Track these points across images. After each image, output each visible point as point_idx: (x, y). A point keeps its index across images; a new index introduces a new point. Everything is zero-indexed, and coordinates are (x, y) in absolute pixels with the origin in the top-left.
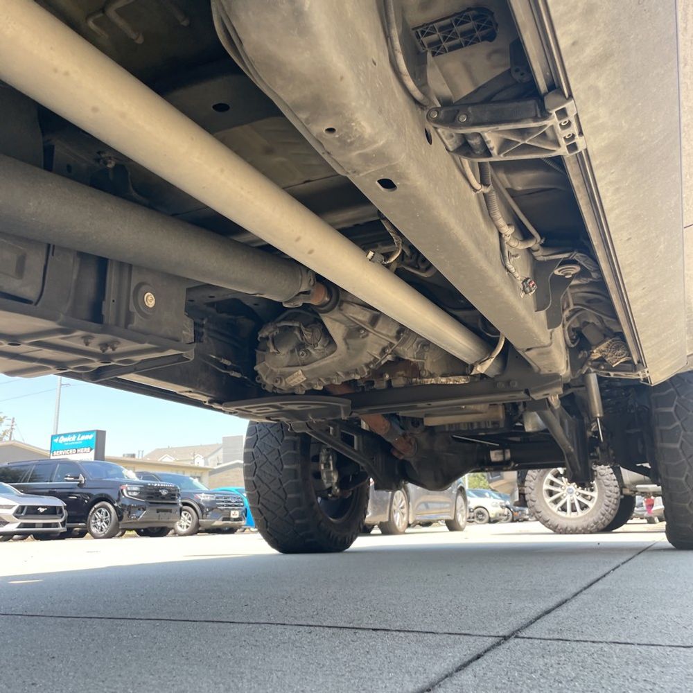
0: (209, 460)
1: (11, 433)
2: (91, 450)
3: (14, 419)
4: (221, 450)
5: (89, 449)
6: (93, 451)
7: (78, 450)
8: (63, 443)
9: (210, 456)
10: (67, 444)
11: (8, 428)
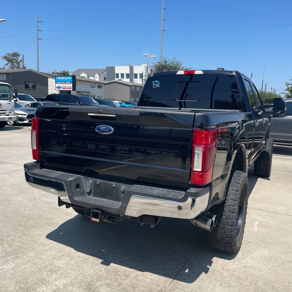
0: (101, 75)
1: (23, 61)
3: (23, 55)
4: (106, 72)
5: (70, 83)
7: (66, 83)
9: (101, 74)
10: (61, 80)
11: (22, 59)
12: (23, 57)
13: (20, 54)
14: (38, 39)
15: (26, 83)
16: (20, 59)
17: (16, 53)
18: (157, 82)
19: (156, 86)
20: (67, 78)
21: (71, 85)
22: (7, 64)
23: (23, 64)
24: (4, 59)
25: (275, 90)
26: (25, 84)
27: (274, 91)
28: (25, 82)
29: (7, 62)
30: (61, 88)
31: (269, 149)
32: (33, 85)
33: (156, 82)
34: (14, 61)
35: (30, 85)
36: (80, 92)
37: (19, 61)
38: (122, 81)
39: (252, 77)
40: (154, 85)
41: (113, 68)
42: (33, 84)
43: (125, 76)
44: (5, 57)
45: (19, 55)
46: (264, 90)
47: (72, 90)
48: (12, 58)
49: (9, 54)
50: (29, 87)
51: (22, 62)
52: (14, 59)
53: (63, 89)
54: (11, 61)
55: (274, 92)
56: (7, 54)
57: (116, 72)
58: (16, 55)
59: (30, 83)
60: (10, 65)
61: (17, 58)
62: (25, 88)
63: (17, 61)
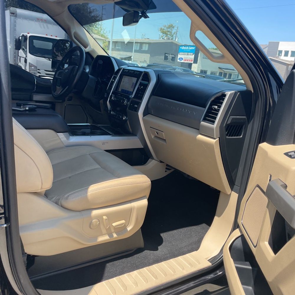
2: (193, 54)
3: (178, 27)
5: (192, 53)
6: (194, 55)
7: (189, 54)
8: (183, 49)
10: (185, 50)
12: (178, 28)
13: (175, 26)
15: (166, 55)
16: (174, 31)
17: (172, 25)
20: (190, 49)
21: (193, 57)
23: (176, 36)
24: (160, 31)
28: (165, 54)
29: (161, 34)
30: (182, 59)
32: (172, 57)
34: (169, 33)
35: (170, 57)
36: (223, 69)
37: (173, 33)
38: (280, 59)
41: (277, 44)
43: (290, 54)
44: (161, 29)
45: (173, 27)
47: (192, 62)
48: (167, 30)
49: (165, 26)
50: (169, 59)
51: (176, 34)
52: (168, 32)
53: (185, 61)
54: (165, 34)
56: (164, 26)
57: (280, 49)
59: (169, 55)
61: (171, 30)
62: (164, 60)
63: (171, 33)
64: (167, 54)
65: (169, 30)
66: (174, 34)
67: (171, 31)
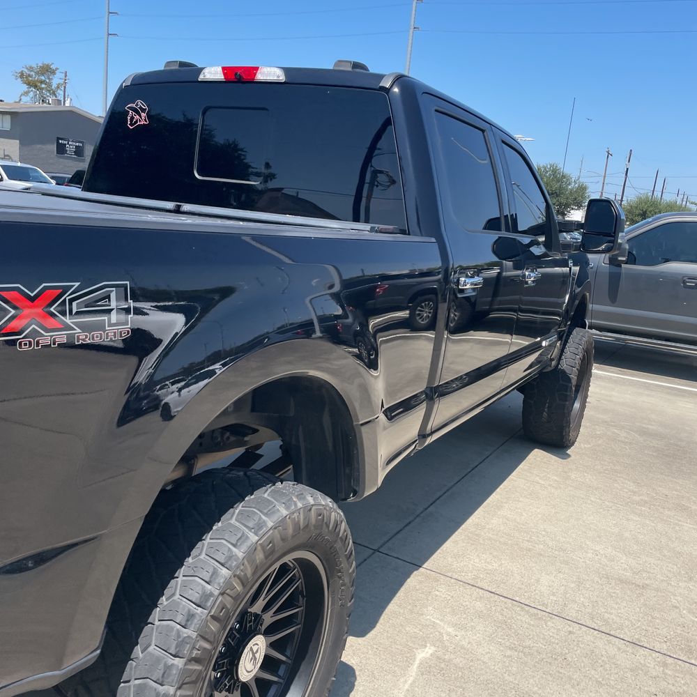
1: (65, 87)
3: (66, 72)
11: (62, 81)
12: (66, 76)
13: (57, 69)
14: (109, 34)
15: (60, 141)
16: (56, 81)
17: (48, 65)
18: (141, 108)
19: (136, 122)
22: (26, 93)
23: (64, 94)
24: (19, 80)
25: (686, 197)
26: (58, 142)
27: (685, 200)
28: (58, 139)
29: (25, 88)
31: (571, 362)
32: (76, 146)
33: (137, 105)
34: (43, 86)
35: (71, 147)
37: (56, 86)
39: (629, 161)
40: (132, 118)
42: (77, 144)
44: (22, 75)
45: (53, 72)
46: (658, 194)
48: (38, 79)
49: (31, 69)
50: (68, 152)
51: (63, 89)
52: (42, 82)
54: (35, 87)
55: (684, 203)
56: (27, 68)
58: (47, 70)
59: (69, 141)
60: (31, 94)
61: (49, 79)
62: (57, 153)
63: (49, 85)
64: (62, 139)
65: (43, 78)
66: (58, 87)
67: (48, 81)
